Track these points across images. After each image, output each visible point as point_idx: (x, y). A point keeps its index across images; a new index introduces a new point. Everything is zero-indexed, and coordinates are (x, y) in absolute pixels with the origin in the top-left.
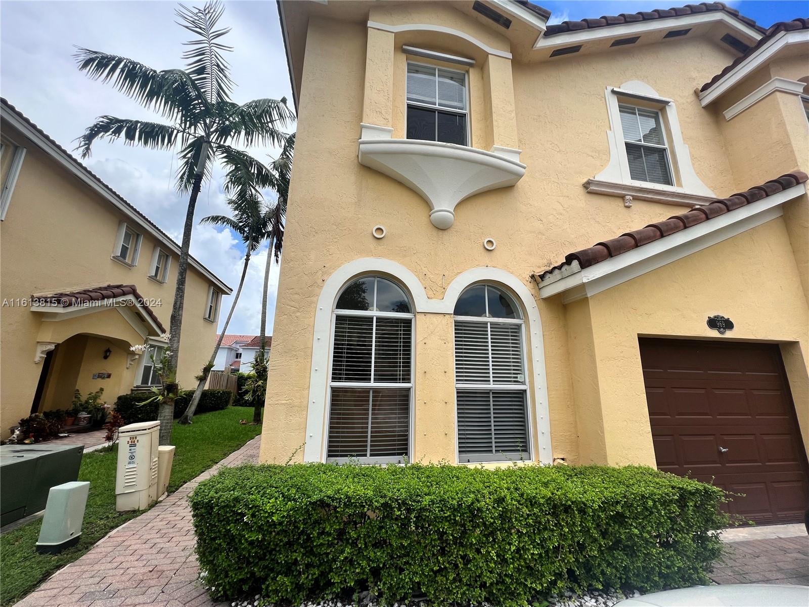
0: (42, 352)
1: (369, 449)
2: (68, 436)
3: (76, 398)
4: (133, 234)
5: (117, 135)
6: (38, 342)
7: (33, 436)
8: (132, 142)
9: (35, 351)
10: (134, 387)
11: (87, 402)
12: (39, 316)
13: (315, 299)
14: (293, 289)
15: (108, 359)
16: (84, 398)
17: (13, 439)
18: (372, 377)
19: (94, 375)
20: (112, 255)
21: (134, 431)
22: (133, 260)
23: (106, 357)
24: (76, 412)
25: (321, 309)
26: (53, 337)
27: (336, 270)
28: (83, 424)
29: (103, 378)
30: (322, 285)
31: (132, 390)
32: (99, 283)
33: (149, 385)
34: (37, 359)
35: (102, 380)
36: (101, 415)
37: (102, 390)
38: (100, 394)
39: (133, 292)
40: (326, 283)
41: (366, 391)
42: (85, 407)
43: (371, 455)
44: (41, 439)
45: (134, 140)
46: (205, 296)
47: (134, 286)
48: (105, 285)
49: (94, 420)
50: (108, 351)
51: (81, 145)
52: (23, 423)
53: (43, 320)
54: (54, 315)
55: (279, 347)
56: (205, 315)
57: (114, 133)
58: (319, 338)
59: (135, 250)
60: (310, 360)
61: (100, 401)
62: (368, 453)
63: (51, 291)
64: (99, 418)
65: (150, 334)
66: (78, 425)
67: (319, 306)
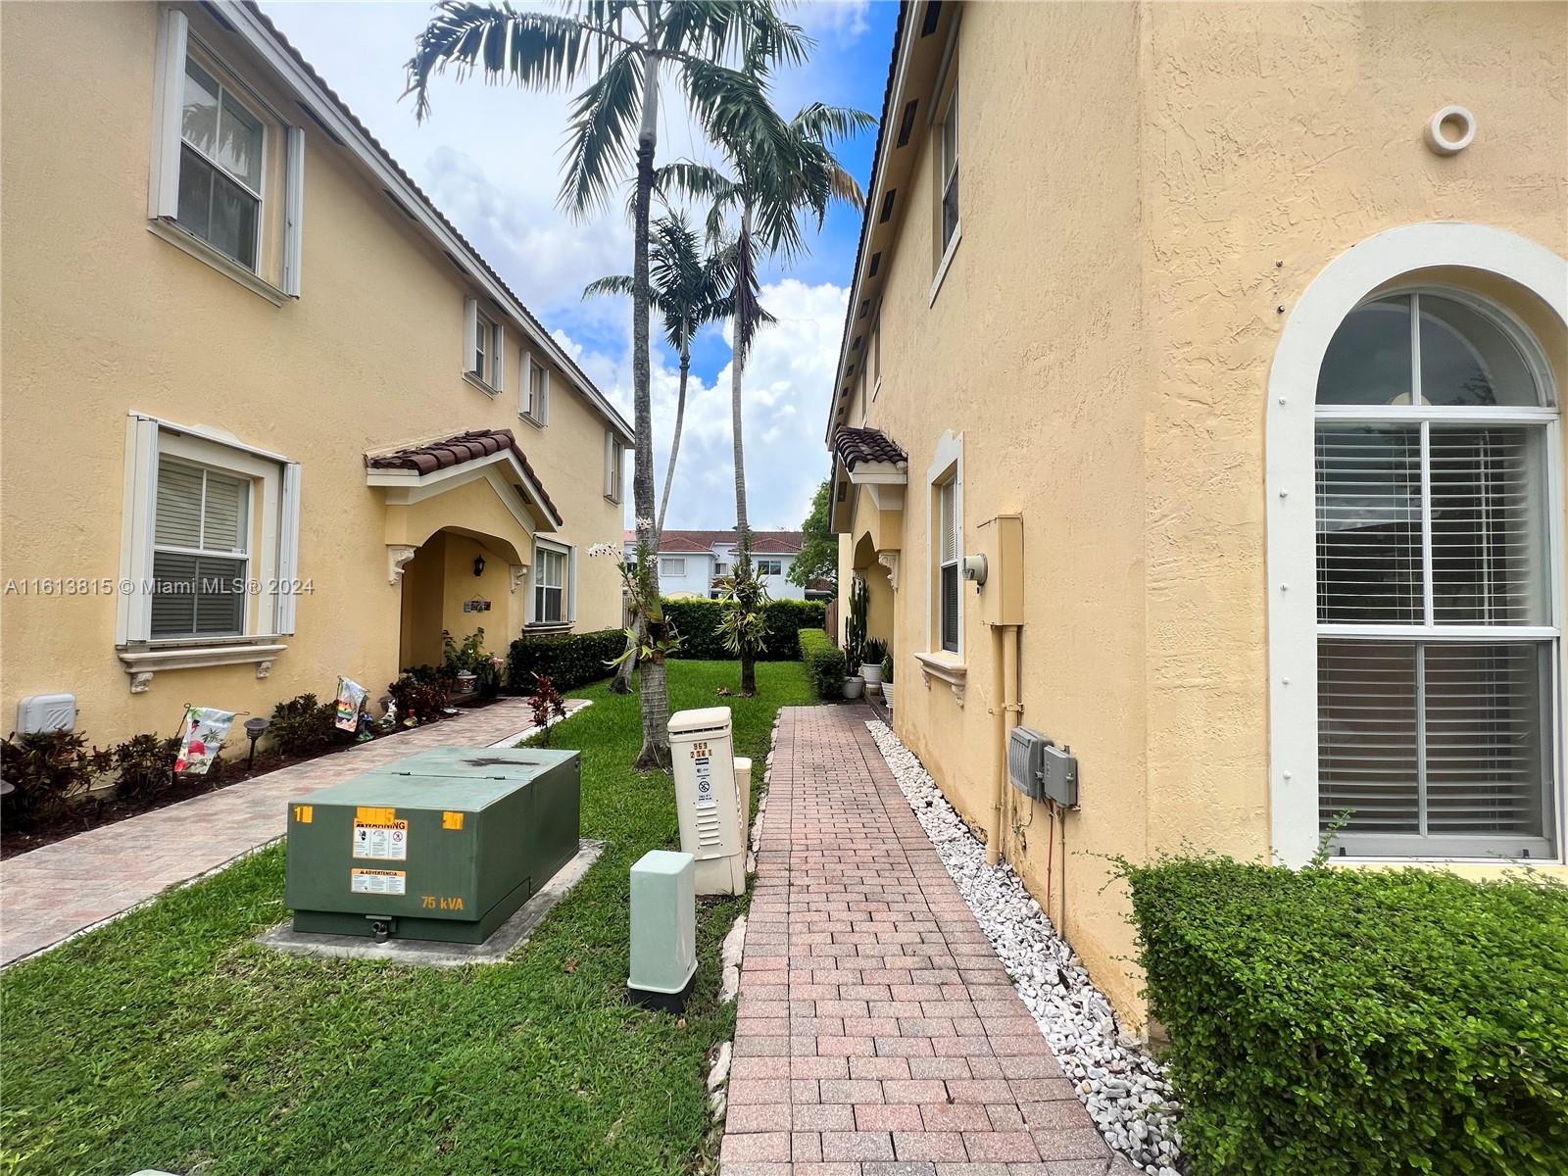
0: (398, 564)
1: (1424, 810)
2: (457, 714)
3: (447, 645)
4: (487, 326)
5: (469, 59)
6: (388, 545)
7: (415, 714)
8: (499, 72)
9: (386, 563)
10: (526, 626)
11: (464, 652)
12: (380, 493)
13: (1258, 372)
14: (1189, 343)
15: (482, 574)
16: (459, 646)
17: (389, 718)
18: (1429, 608)
19: (466, 605)
20: (464, 371)
21: (701, 730)
22: (494, 379)
23: (478, 572)
24: (451, 671)
25: (1282, 403)
26: (410, 534)
27: (1314, 275)
28: (468, 690)
29: (480, 610)
30: (1276, 327)
31: (524, 631)
32: (452, 428)
33: (544, 622)
34: (392, 577)
35: (479, 614)
36: (491, 676)
37: (481, 631)
38: (479, 639)
39: (511, 444)
40: (1290, 317)
41: (1408, 647)
42: (463, 660)
43: (1432, 829)
44: (424, 718)
45: (503, 69)
46: (601, 453)
47: (509, 431)
48: (461, 433)
49: (482, 684)
50: (479, 561)
51: (410, 87)
52: (396, 690)
53: (387, 503)
54: (404, 491)
55: (1167, 522)
56: (605, 490)
57: (464, 52)
58: (1284, 491)
59: (495, 358)
60: (1260, 560)
61: (484, 651)
62: (1424, 822)
63: (388, 447)
64: (490, 682)
65: (538, 529)
66: (459, 692)
67: (1275, 393)
